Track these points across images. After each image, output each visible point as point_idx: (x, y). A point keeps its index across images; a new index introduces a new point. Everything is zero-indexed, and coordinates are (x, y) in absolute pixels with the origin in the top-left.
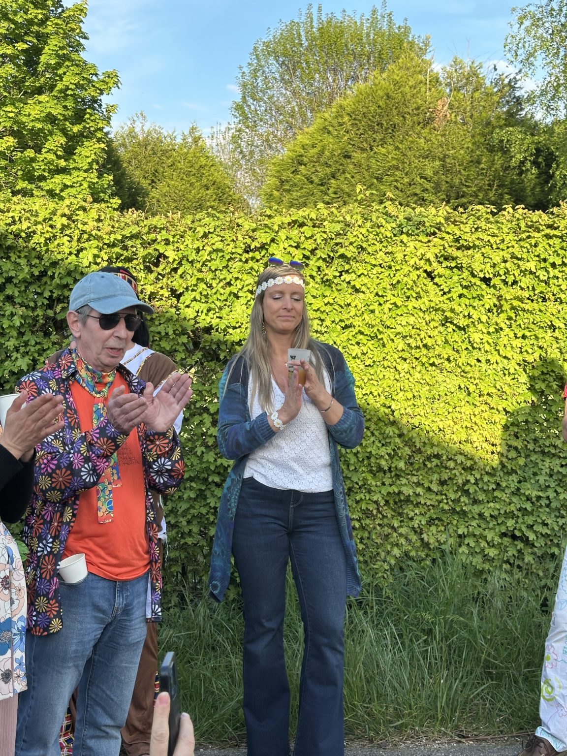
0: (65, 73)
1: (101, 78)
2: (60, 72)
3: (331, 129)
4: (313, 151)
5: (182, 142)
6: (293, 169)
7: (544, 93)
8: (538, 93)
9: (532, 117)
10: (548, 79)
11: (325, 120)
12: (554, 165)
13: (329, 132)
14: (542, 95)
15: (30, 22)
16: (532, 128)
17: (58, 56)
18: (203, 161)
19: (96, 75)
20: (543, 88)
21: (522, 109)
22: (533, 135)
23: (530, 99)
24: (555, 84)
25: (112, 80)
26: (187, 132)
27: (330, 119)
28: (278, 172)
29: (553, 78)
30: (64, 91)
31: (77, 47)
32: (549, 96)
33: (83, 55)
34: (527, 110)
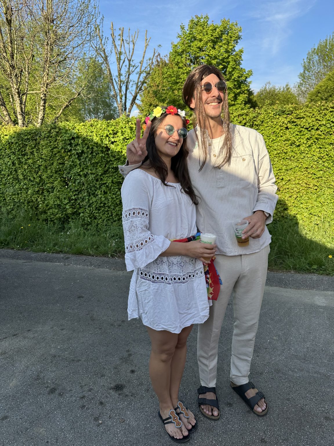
0: (234, 73)
1: (247, 73)
2: (233, 73)
3: (331, 79)
4: (323, 88)
5: (283, 90)
6: (316, 95)
11: (330, 76)
13: (331, 80)
15: (224, 58)
17: (232, 68)
18: (289, 96)
19: (245, 72)
25: (250, 73)
26: (285, 87)
27: (331, 75)
28: (311, 97)
30: (234, 79)
31: (239, 64)
33: (241, 66)
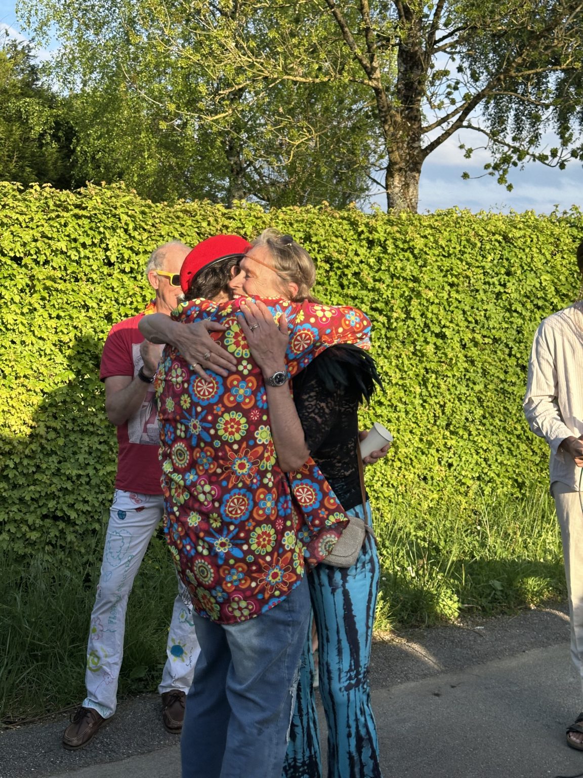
7: (59, 65)
8: (53, 64)
9: (49, 89)
10: (63, 51)
12: (74, 141)
14: (57, 66)
16: (50, 101)
20: (58, 60)
21: (38, 79)
22: (51, 107)
23: (46, 70)
24: (71, 57)
29: (68, 50)
32: (65, 69)
34: (43, 81)
